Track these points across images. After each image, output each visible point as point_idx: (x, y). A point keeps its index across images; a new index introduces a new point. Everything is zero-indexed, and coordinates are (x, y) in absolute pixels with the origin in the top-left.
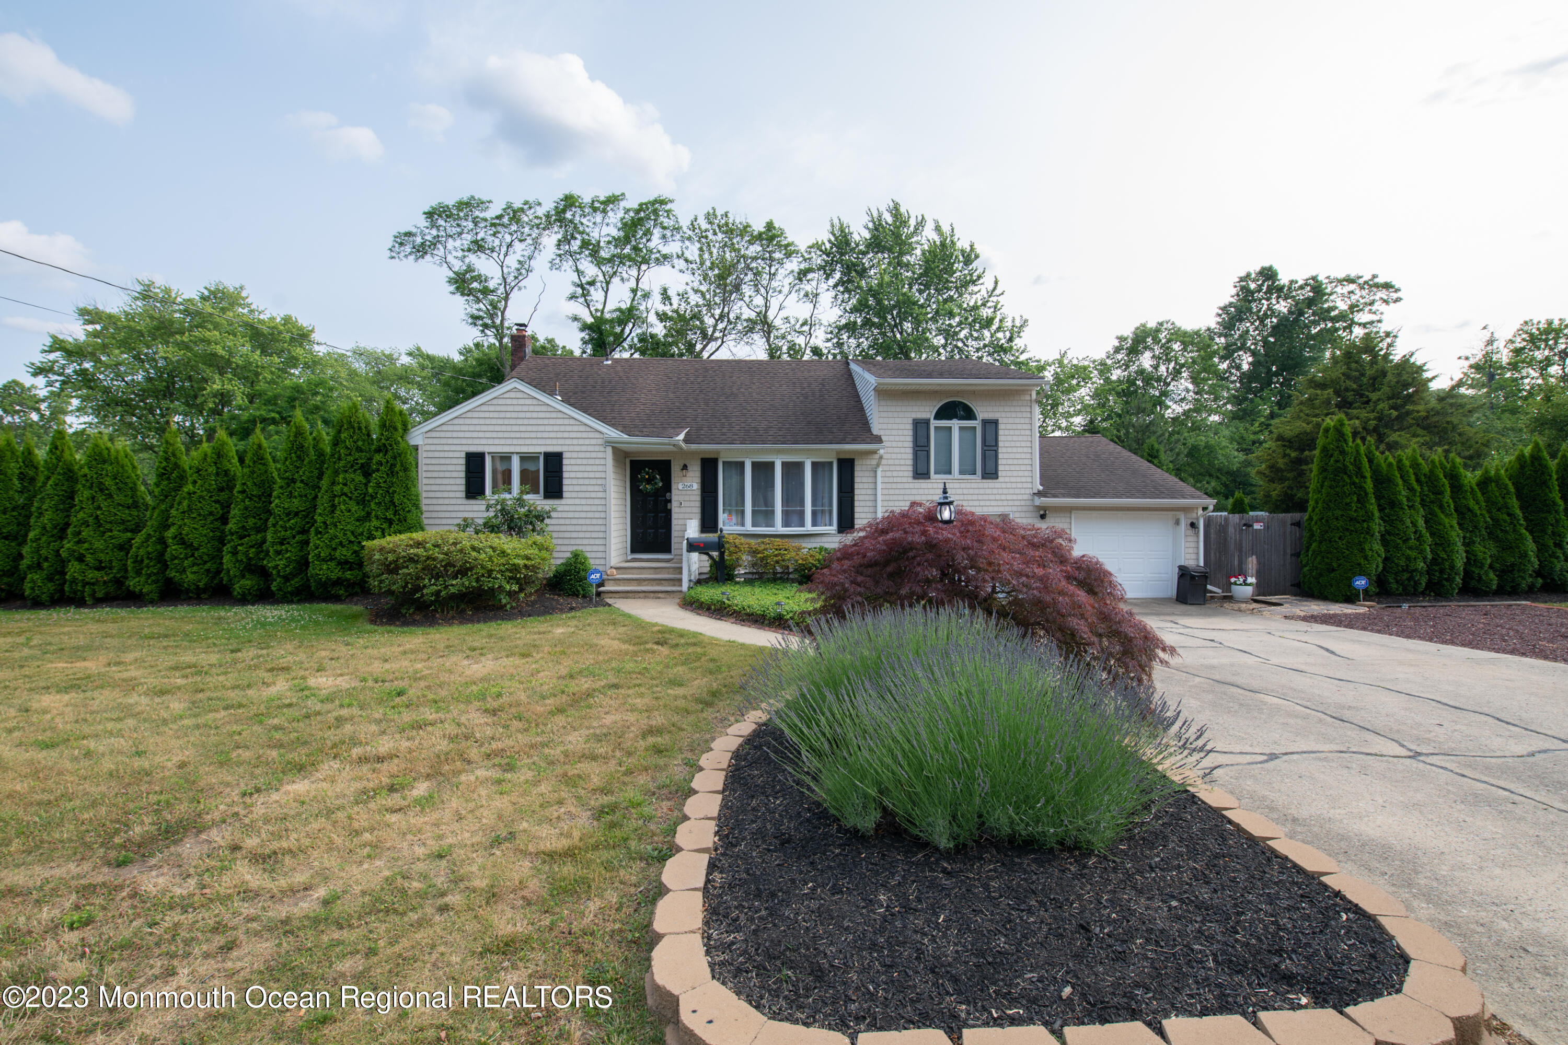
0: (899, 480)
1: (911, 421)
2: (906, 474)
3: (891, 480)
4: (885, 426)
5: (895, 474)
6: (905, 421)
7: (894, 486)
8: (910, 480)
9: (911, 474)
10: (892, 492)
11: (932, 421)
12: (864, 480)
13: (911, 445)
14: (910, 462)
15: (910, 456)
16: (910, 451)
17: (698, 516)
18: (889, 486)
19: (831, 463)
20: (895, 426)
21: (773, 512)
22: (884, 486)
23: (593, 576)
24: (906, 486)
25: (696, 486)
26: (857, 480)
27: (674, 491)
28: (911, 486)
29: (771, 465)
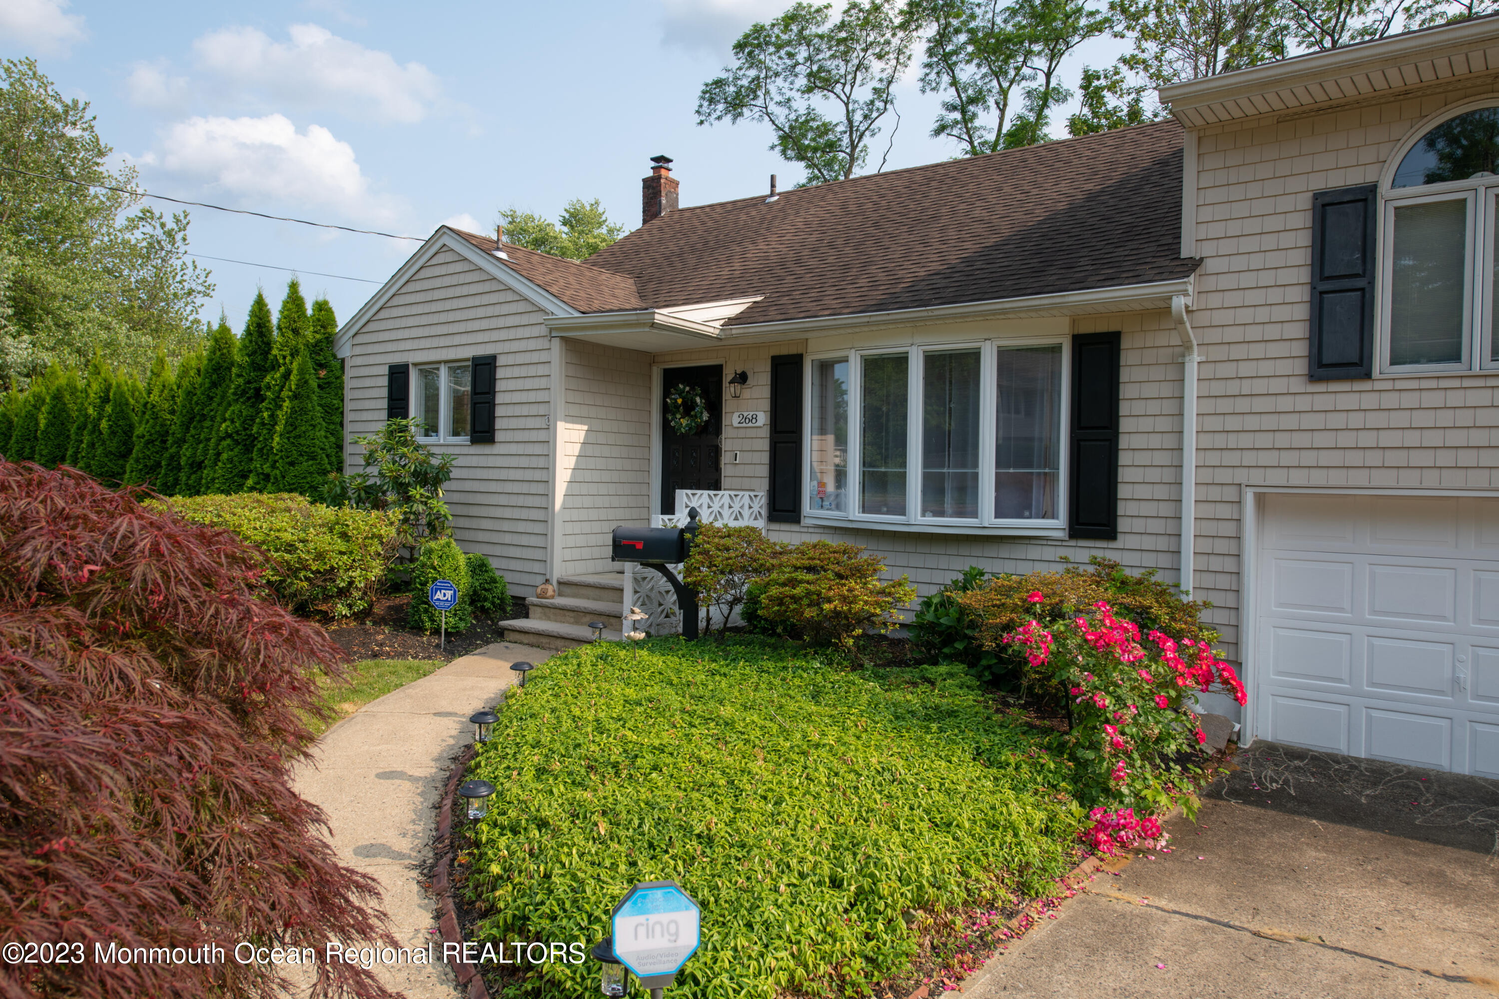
0: (1260, 386)
1: (1305, 201)
2: (1284, 367)
3: (1233, 388)
4: (1216, 230)
5: (1246, 369)
6: (1286, 203)
7: (1242, 405)
8: (1298, 385)
9: (1301, 366)
10: (1232, 423)
11: (1385, 189)
12: (1149, 390)
13: (1304, 275)
14: (1300, 330)
15: (1302, 312)
16: (1301, 294)
17: (765, 484)
18: (1224, 406)
19: (1056, 350)
20: (1252, 226)
21: (902, 479)
22: (1209, 406)
23: (439, 595)
24: (1285, 403)
25: (763, 419)
26: (1126, 391)
27: (726, 432)
28: (1303, 403)
29: (901, 362)
